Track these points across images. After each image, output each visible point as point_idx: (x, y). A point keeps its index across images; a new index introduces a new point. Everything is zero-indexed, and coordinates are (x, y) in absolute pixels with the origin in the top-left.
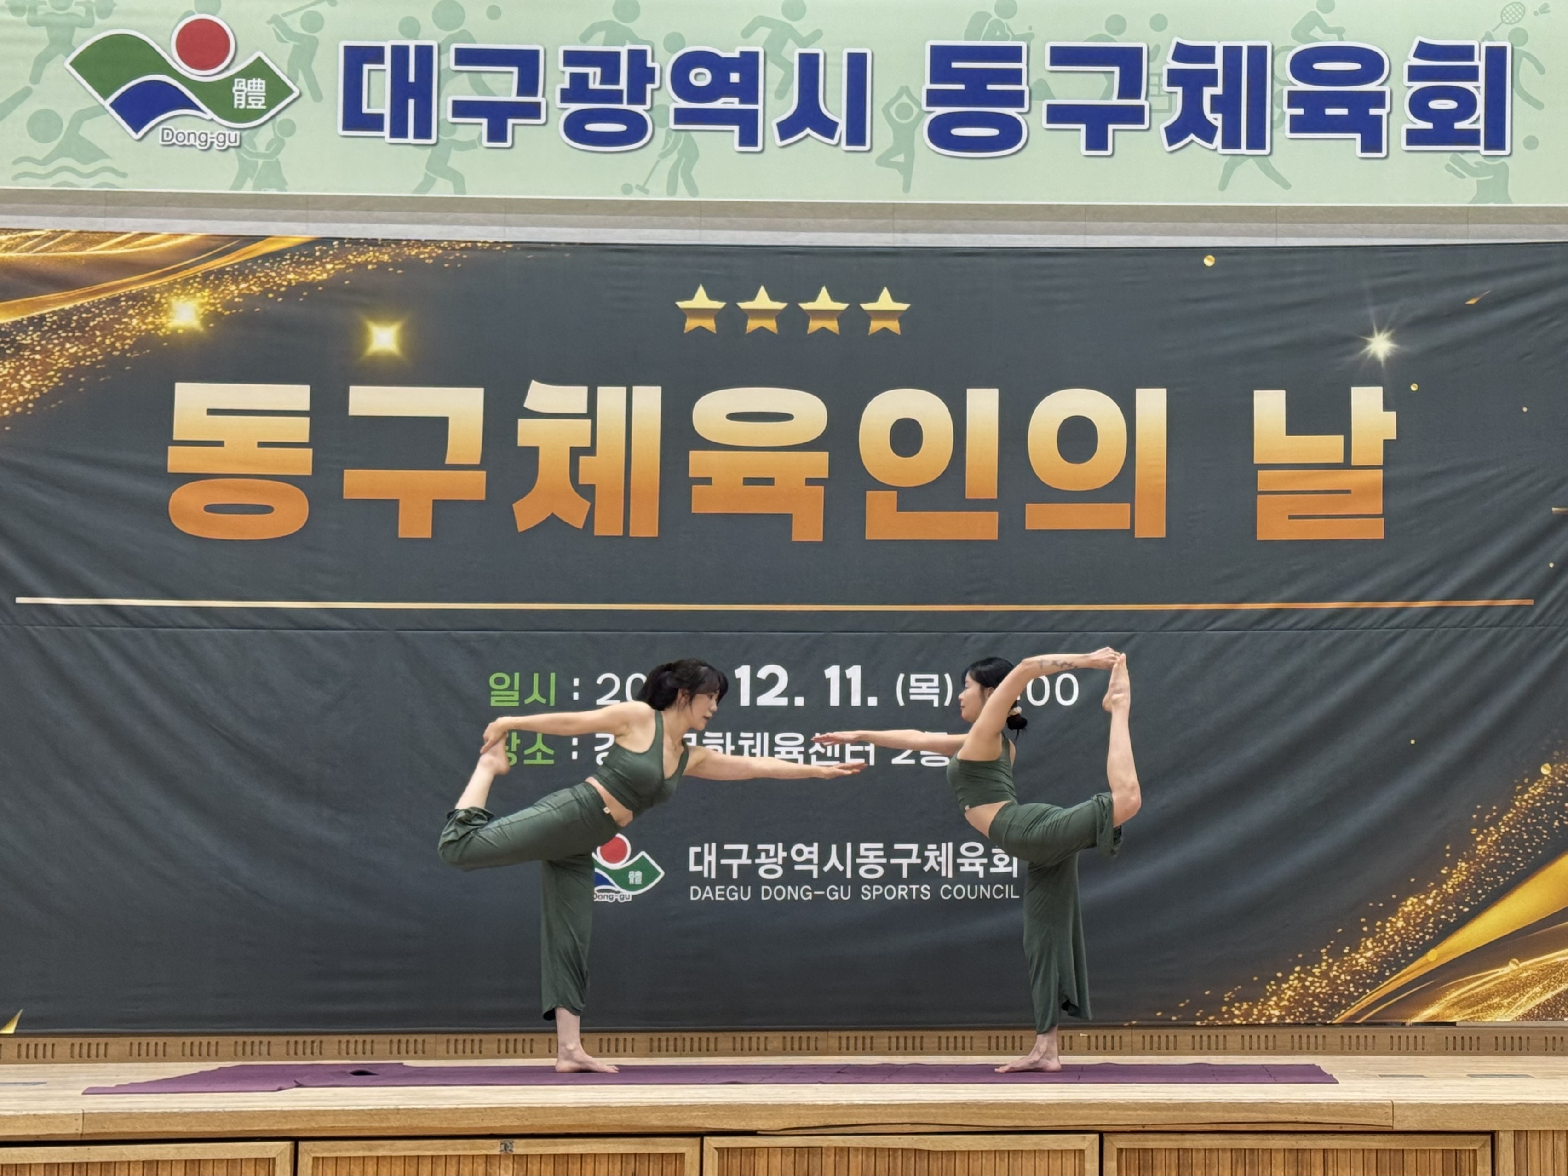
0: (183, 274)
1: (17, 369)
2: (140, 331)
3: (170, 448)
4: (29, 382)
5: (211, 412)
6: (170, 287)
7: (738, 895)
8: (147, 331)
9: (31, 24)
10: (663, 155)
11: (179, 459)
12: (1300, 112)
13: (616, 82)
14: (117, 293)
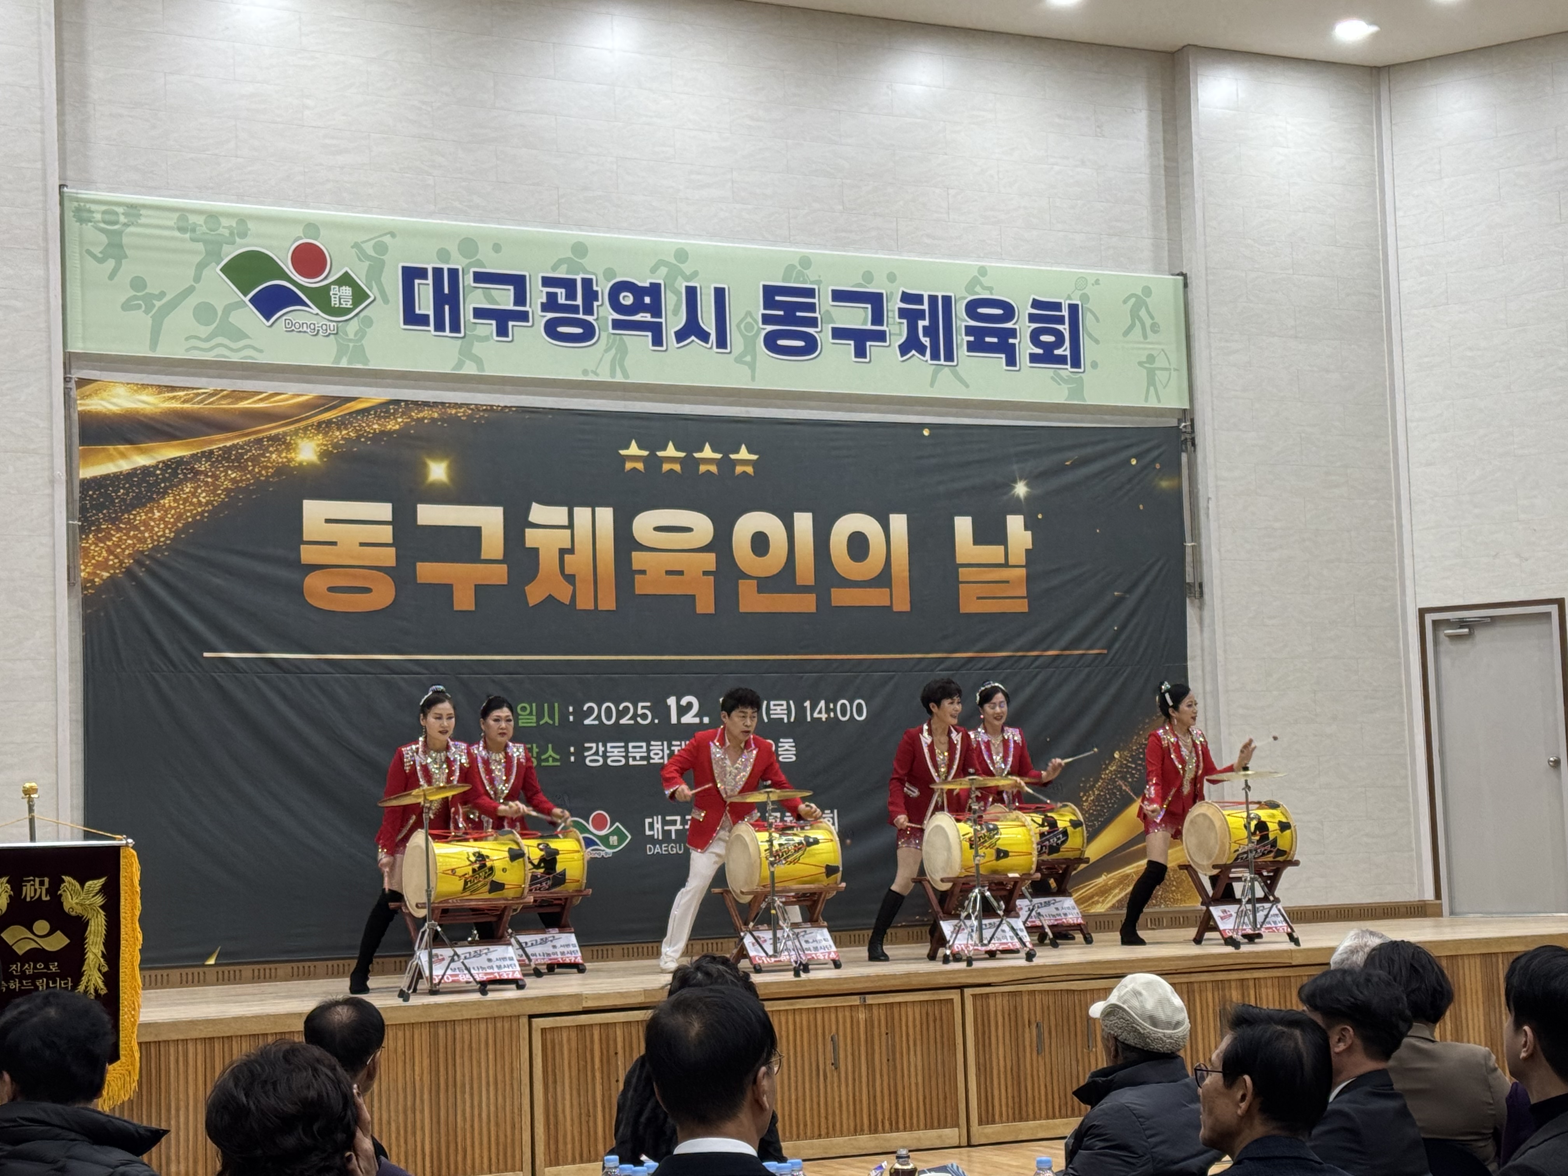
0: (304, 423)
1: (196, 488)
2: (278, 463)
3: (302, 546)
4: (204, 498)
5: (328, 521)
6: (296, 432)
8: (282, 462)
9: (193, 240)
10: (606, 351)
11: (308, 555)
12: (972, 339)
13: (575, 299)
14: (260, 436)
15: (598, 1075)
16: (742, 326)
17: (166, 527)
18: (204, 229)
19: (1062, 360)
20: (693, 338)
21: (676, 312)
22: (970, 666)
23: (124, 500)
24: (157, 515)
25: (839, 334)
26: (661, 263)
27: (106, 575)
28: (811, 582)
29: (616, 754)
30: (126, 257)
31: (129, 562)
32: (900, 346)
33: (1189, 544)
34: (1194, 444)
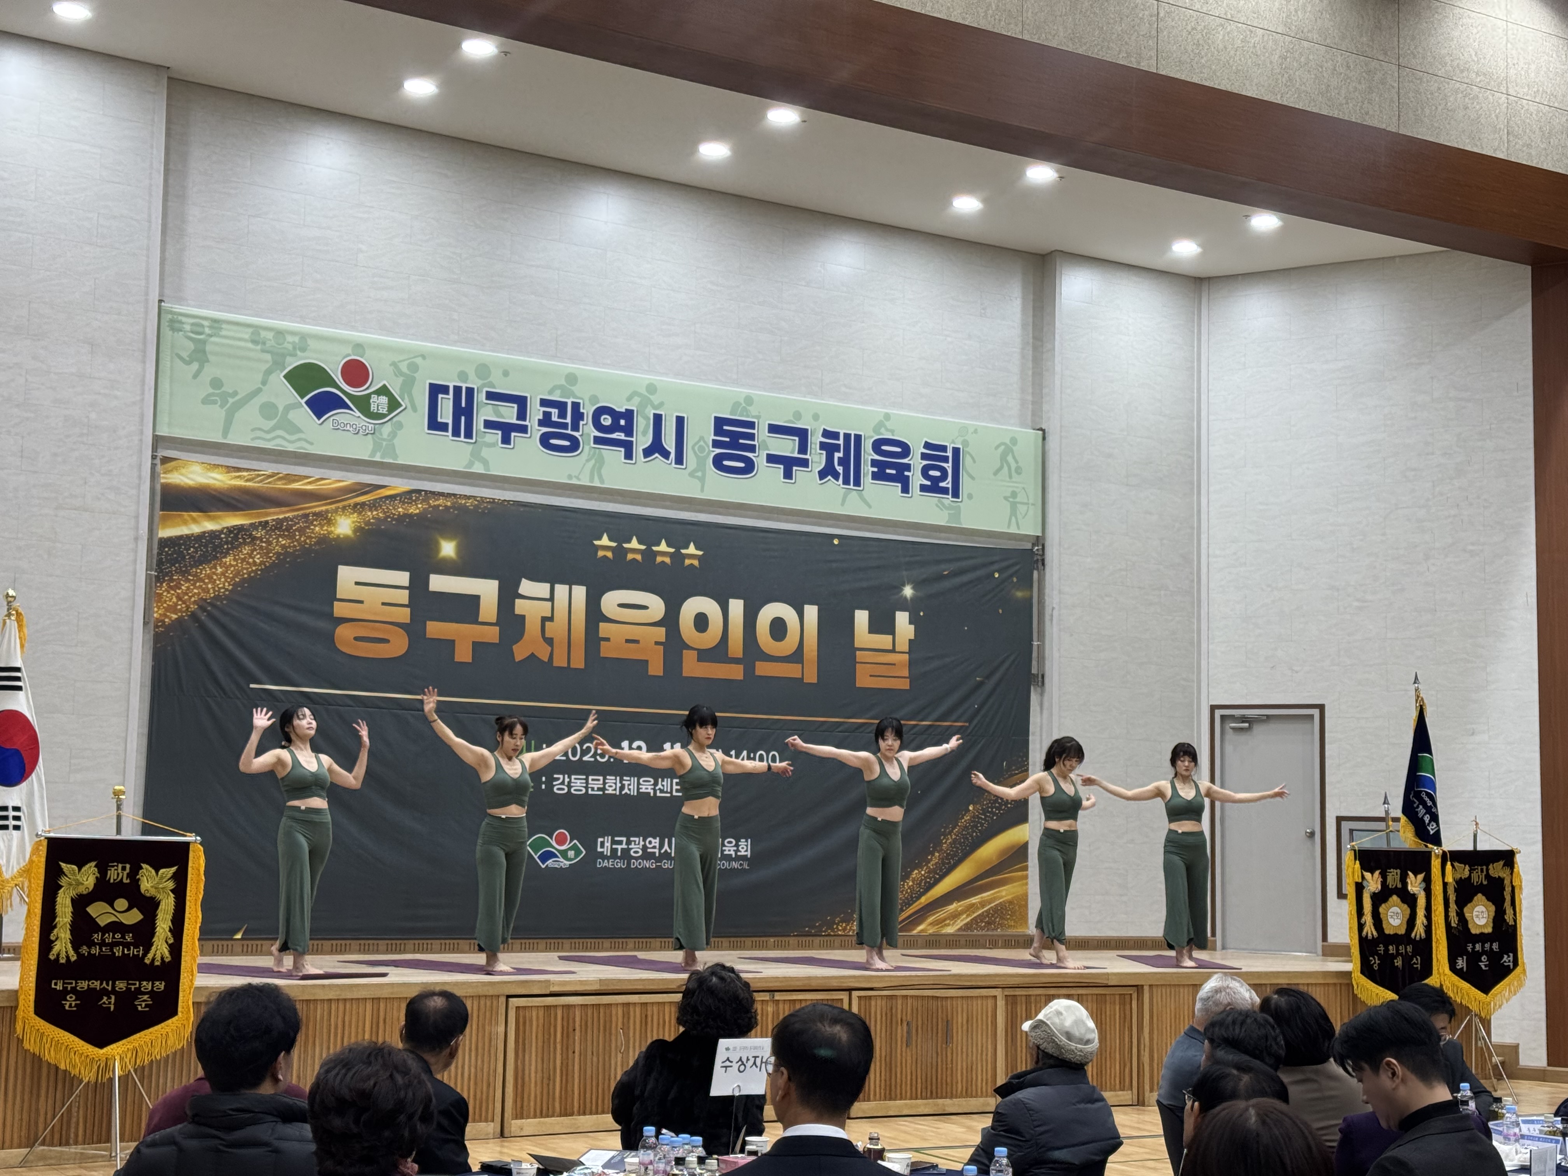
0: (343, 503)
1: (252, 551)
2: (320, 534)
3: (335, 603)
4: (258, 559)
5: (357, 583)
6: (336, 511)
7: (620, 864)
8: (323, 534)
9: (263, 351)
10: (588, 461)
11: (340, 609)
12: (875, 470)
13: (565, 418)
14: (308, 511)
15: (559, 1046)
16: (696, 448)
17: (226, 581)
18: (273, 343)
19: (945, 491)
20: (657, 455)
21: (645, 433)
22: (861, 730)
23: (194, 557)
24: (219, 570)
25: (772, 459)
26: (635, 393)
27: (174, 616)
28: (740, 655)
29: (578, 784)
30: (208, 361)
31: (193, 607)
32: (819, 472)
33: (1035, 643)
34: (1043, 564)
